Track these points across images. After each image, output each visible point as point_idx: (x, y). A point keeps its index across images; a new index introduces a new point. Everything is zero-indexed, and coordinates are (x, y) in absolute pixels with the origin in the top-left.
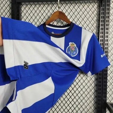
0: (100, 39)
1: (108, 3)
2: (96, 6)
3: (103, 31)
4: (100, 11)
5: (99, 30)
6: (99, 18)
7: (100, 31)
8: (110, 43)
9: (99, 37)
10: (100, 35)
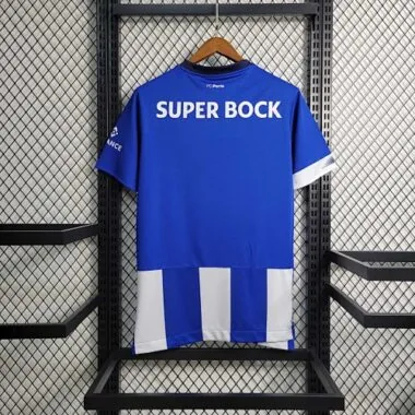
0: (312, 103)
1: (328, 23)
2: (301, 28)
3: (319, 86)
4: (309, 41)
5: (309, 84)
6: (309, 55)
7: (312, 86)
8: (334, 113)
9: (309, 99)
10: (312, 95)
